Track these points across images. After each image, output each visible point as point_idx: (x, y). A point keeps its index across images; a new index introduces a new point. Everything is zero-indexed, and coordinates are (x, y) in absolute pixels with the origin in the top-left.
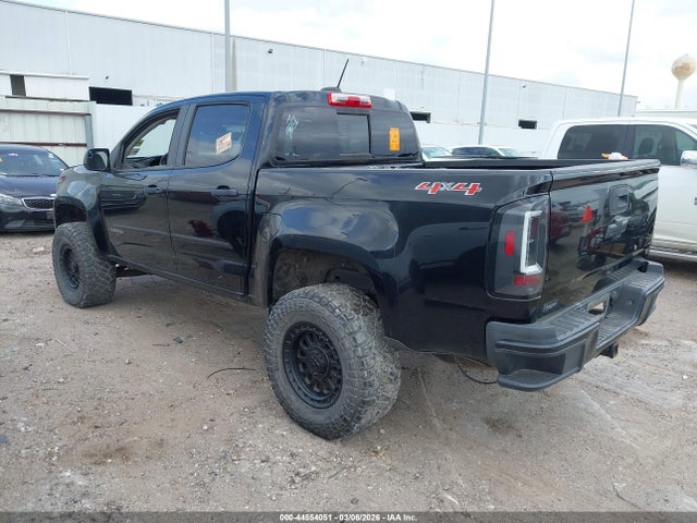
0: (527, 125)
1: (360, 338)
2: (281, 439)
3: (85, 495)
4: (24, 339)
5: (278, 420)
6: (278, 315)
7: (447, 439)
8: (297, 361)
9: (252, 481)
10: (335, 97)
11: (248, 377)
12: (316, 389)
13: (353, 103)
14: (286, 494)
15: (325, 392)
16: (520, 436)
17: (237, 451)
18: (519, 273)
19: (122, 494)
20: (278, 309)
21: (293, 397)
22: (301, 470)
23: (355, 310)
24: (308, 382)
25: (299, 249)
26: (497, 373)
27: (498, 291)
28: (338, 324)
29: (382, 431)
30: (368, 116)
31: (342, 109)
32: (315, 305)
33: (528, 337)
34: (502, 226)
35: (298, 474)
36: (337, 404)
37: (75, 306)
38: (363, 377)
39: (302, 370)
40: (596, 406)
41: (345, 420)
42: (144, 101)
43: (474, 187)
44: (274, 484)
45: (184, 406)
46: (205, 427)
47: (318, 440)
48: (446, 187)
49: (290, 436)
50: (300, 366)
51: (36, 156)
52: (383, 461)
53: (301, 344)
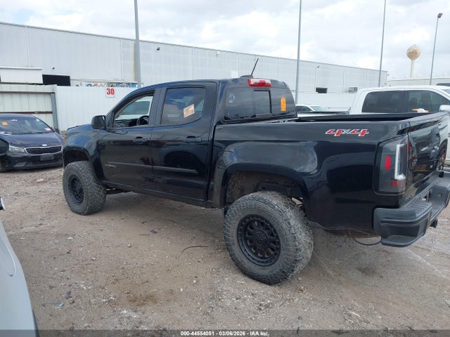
0: (321, 91)
1: (292, 222)
2: (242, 286)
3: (141, 323)
4: (58, 235)
5: (236, 276)
6: (235, 211)
7: (339, 281)
8: (246, 239)
9: (236, 310)
10: (253, 81)
11: (205, 251)
12: (259, 255)
13: (262, 85)
14: (259, 317)
15: (266, 256)
16: (382, 277)
17: (220, 294)
18: (394, 179)
19: (162, 321)
20: (233, 208)
21: (245, 261)
22: (262, 302)
23: (286, 206)
24: (254, 251)
25: (242, 172)
26: (380, 237)
27: (381, 190)
28: (277, 215)
29: (299, 279)
30: (270, 92)
31: (256, 88)
32: (261, 204)
33: (401, 216)
34: (383, 154)
35: (261, 305)
36: (277, 263)
37: (80, 214)
38: (295, 246)
39: (249, 244)
40: (420, 258)
41: (284, 272)
42: (79, 83)
43: (364, 132)
44: (249, 311)
45: (175, 270)
46: (195, 281)
47: (264, 285)
48: (345, 132)
49: (246, 284)
50: (248, 242)
51: (26, 121)
52: (307, 295)
53: (248, 228)
